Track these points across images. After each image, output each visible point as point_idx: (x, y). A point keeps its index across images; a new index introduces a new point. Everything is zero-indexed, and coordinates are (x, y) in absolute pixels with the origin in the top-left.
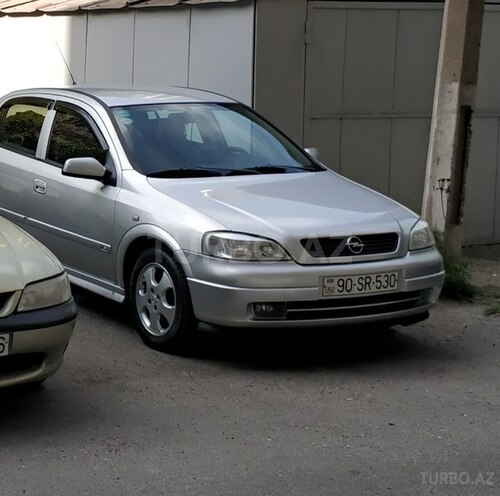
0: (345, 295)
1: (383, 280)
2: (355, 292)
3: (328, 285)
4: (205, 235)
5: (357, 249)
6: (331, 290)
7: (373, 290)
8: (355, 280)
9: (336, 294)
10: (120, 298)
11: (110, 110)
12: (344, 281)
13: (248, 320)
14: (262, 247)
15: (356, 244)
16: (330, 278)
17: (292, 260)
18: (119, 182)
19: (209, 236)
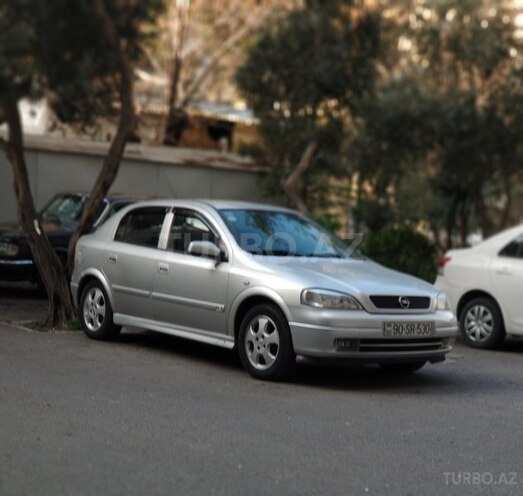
0: (398, 336)
1: (422, 328)
2: (404, 335)
3: (387, 328)
4: (303, 291)
5: (406, 305)
6: (389, 332)
7: (415, 334)
8: (405, 326)
9: (392, 336)
10: (231, 345)
11: (221, 212)
12: (397, 326)
13: (333, 351)
14: (341, 301)
15: (405, 302)
16: (389, 324)
17: (364, 309)
18: (230, 259)
19: (305, 292)
